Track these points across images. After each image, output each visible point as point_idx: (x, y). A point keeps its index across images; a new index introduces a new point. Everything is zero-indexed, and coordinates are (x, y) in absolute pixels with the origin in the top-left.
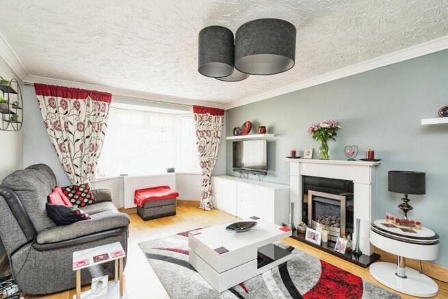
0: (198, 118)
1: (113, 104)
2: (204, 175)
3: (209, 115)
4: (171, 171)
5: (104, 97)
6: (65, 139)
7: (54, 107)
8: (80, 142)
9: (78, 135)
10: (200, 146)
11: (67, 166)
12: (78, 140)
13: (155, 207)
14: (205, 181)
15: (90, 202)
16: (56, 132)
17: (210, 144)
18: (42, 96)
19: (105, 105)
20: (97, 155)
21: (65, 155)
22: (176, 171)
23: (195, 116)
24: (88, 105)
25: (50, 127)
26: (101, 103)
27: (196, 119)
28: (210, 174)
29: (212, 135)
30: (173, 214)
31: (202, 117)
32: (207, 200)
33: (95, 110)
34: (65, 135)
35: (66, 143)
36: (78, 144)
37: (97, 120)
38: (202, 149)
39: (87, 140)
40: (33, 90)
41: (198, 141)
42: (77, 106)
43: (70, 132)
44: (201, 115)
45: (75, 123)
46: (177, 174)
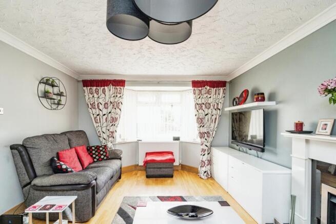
0: (197, 92)
1: (126, 87)
2: (202, 144)
3: (208, 88)
4: (177, 139)
5: (120, 83)
6: (97, 114)
7: (92, 94)
8: (106, 116)
9: (105, 111)
10: (198, 118)
11: (99, 132)
12: (104, 115)
13: (155, 168)
14: (203, 150)
15: (105, 158)
16: (93, 109)
17: (209, 116)
18: (86, 88)
19: (121, 88)
20: (116, 125)
21: (97, 125)
22: (181, 140)
23: (194, 90)
24: (110, 90)
25: (90, 106)
26: (118, 87)
27: (195, 94)
28: (208, 144)
29: (212, 107)
30: (172, 176)
31: (200, 91)
32: (204, 169)
33: (114, 93)
34: (97, 111)
35: (98, 117)
36: (105, 117)
37: (116, 100)
38: (200, 121)
39: (110, 114)
40: (81, 84)
41: (197, 113)
42: (104, 92)
43: (100, 110)
44: (200, 89)
45: (103, 103)
46: (182, 142)
